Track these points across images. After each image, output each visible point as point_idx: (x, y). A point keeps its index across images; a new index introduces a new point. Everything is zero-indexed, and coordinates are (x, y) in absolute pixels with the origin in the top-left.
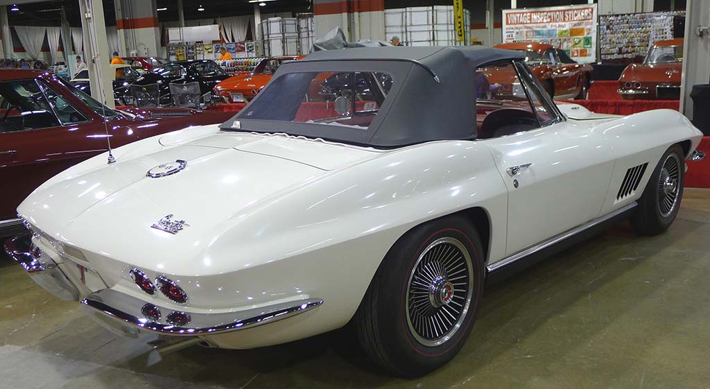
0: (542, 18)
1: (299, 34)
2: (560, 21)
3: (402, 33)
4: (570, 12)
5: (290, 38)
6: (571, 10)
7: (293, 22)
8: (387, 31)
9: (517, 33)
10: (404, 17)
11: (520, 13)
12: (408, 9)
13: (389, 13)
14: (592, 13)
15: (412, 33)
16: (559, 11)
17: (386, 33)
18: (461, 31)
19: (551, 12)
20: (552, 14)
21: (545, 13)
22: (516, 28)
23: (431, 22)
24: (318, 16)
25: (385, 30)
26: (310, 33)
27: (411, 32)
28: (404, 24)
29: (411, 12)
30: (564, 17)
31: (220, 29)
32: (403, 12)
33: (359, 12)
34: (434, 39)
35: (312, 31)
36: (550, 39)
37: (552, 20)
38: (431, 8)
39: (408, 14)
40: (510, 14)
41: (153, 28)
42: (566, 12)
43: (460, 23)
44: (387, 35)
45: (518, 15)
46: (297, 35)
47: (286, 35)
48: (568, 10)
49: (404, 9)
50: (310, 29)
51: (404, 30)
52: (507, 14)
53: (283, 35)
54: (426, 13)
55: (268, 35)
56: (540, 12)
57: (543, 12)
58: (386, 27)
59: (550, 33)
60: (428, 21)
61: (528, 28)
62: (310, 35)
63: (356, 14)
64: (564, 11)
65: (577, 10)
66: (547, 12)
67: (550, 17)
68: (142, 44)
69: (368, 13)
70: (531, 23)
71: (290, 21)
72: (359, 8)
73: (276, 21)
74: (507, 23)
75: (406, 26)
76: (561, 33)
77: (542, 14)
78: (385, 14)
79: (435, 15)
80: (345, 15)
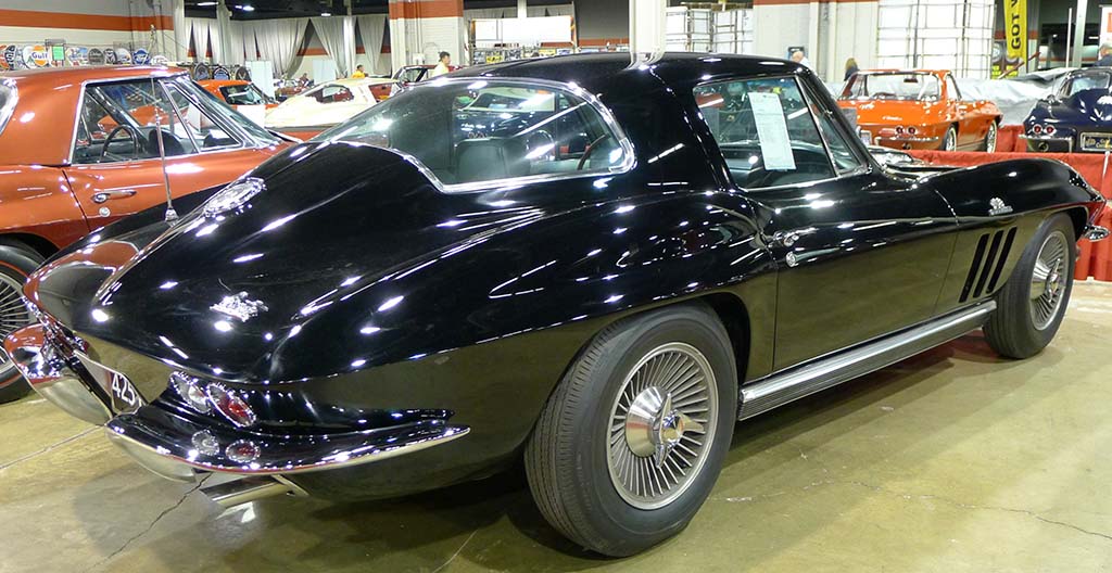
1: (712, 36)
3: (909, 39)
5: (700, 42)
7: (704, 16)
8: (881, 36)
10: (914, 15)
13: (886, 6)
15: (926, 41)
17: (878, 39)
18: (1018, 40)
23: (959, 24)
24: (761, 6)
25: (878, 34)
26: (739, 34)
27: (923, 39)
28: (913, 25)
29: (926, 6)
31: (571, 23)
32: (911, 6)
34: (963, 54)
35: (743, 32)
39: (921, 8)
41: (456, 18)
43: (1017, 26)
44: (880, 42)
46: (708, 37)
47: (693, 37)
49: (914, 1)
50: (739, 29)
51: (912, 35)
53: (689, 36)
54: (952, 7)
58: (879, 29)
60: (955, 22)
62: (740, 38)
63: (833, 5)
68: (434, 44)
69: (853, 4)
71: (701, 15)
73: (678, 14)
75: (916, 28)
78: (879, 7)
79: (967, 12)
80: (814, 6)
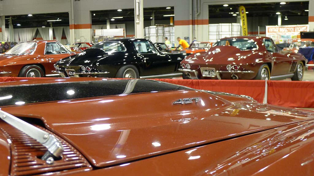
0: (284, 30)
1: (164, 34)
2: (292, 31)
3: (217, 35)
4: (297, 28)
5: (160, 36)
6: (297, 27)
8: (210, 34)
9: (273, 36)
10: (218, 28)
11: (274, 28)
12: (220, 24)
13: (211, 26)
14: (307, 28)
16: (292, 27)
19: (288, 27)
20: (289, 29)
21: (286, 28)
22: (273, 34)
23: (231, 31)
25: (209, 33)
26: (171, 34)
27: (221, 35)
29: (221, 26)
30: (294, 30)
31: (124, 30)
32: (217, 26)
33: (197, 25)
36: (287, 39)
37: (289, 31)
38: (231, 24)
39: (220, 26)
40: (269, 28)
41: (90, 29)
42: (295, 28)
43: (245, 31)
44: (210, 36)
45: (273, 29)
46: (162, 34)
47: (158, 34)
48: (296, 27)
49: (218, 24)
50: (171, 32)
51: (218, 33)
52: (268, 28)
53: (157, 34)
54: (228, 26)
55: (149, 34)
56: (284, 27)
57: (285, 27)
59: (288, 37)
60: (229, 30)
61: (278, 34)
62: (171, 35)
64: (294, 27)
65: (300, 27)
66: (287, 27)
67: (288, 30)
68: (83, 36)
69: (202, 25)
70: (279, 32)
71: (160, 28)
72: (197, 23)
73: (154, 28)
74: (268, 32)
75: (219, 32)
76: (293, 37)
77: (284, 28)
78: (209, 26)
79: (232, 27)
80: (191, 26)
